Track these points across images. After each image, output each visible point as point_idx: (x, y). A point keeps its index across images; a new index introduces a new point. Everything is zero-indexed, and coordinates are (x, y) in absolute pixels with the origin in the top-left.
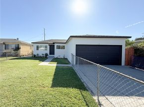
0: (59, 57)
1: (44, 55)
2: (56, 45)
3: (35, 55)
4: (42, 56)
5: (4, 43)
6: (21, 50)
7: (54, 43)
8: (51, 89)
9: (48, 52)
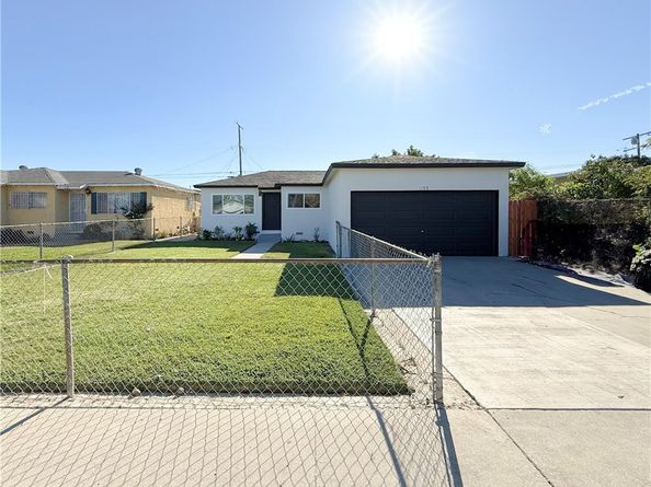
0: (298, 238)
1: (243, 232)
2: (285, 193)
3: (207, 234)
4: (234, 234)
5: (88, 190)
6: (154, 213)
7: (278, 186)
8: (272, 299)
9: (256, 218)
